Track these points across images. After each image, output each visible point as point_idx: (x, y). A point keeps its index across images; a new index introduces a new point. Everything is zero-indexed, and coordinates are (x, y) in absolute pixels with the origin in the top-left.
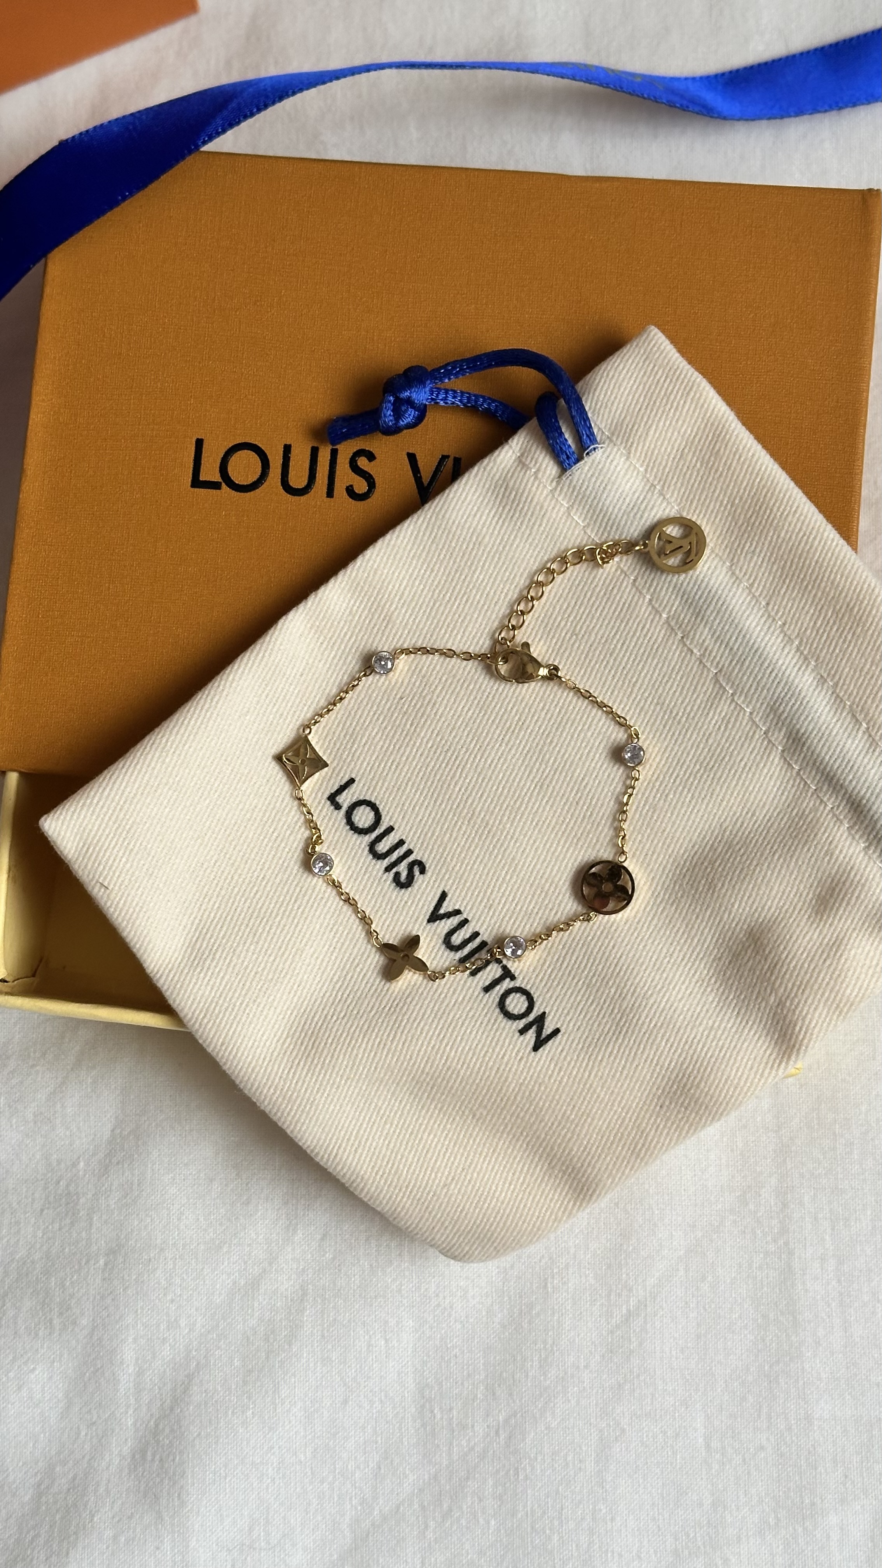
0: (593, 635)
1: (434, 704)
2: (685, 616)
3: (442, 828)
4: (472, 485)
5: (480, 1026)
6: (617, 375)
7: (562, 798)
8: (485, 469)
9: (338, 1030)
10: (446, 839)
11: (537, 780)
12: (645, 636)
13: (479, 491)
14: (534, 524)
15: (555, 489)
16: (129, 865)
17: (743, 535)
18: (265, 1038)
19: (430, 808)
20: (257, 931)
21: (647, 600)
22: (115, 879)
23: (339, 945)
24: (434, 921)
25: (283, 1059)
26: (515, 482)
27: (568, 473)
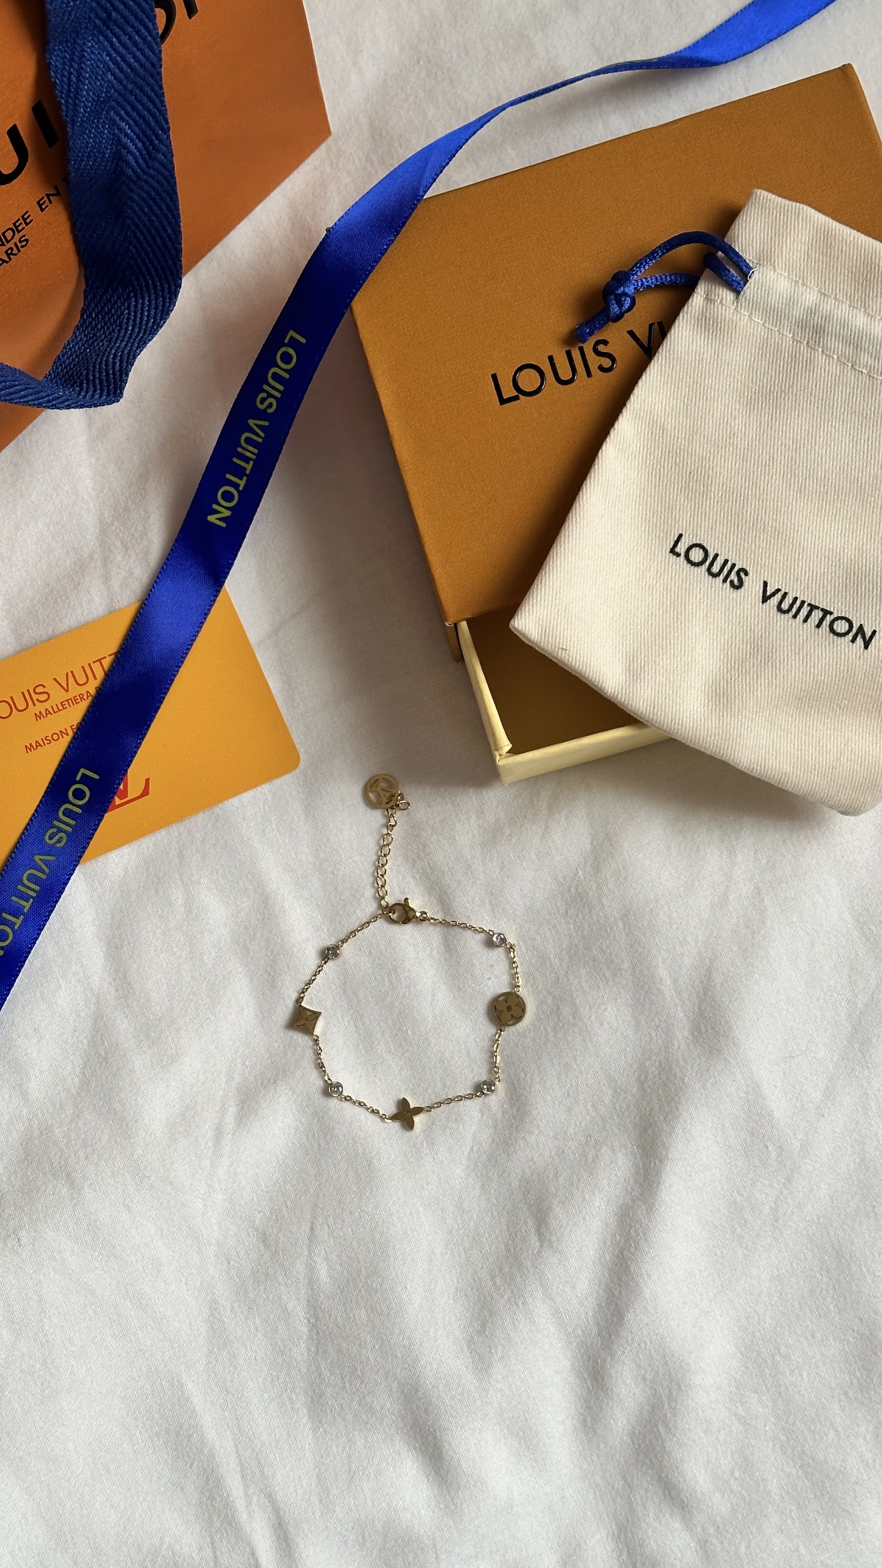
0: (795, 387)
1: (713, 469)
2: (849, 352)
3: (748, 542)
4: (683, 326)
5: (826, 648)
6: (748, 225)
7: (816, 494)
8: (687, 313)
9: (739, 686)
10: (753, 547)
11: (796, 489)
12: (828, 374)
13: (688, 328)
14: (731, 334)
15: (737, 306)
16: (573, 631)
17: (866, 289)
18: (695, 707)
19: (736, 533)
20: (663, 646)
21: (820, 352)
22: (568, 643)
23: (715, 637)
24: (766, 601)
25: (712, 716)
26: (710, 312)
27: (742, 293)
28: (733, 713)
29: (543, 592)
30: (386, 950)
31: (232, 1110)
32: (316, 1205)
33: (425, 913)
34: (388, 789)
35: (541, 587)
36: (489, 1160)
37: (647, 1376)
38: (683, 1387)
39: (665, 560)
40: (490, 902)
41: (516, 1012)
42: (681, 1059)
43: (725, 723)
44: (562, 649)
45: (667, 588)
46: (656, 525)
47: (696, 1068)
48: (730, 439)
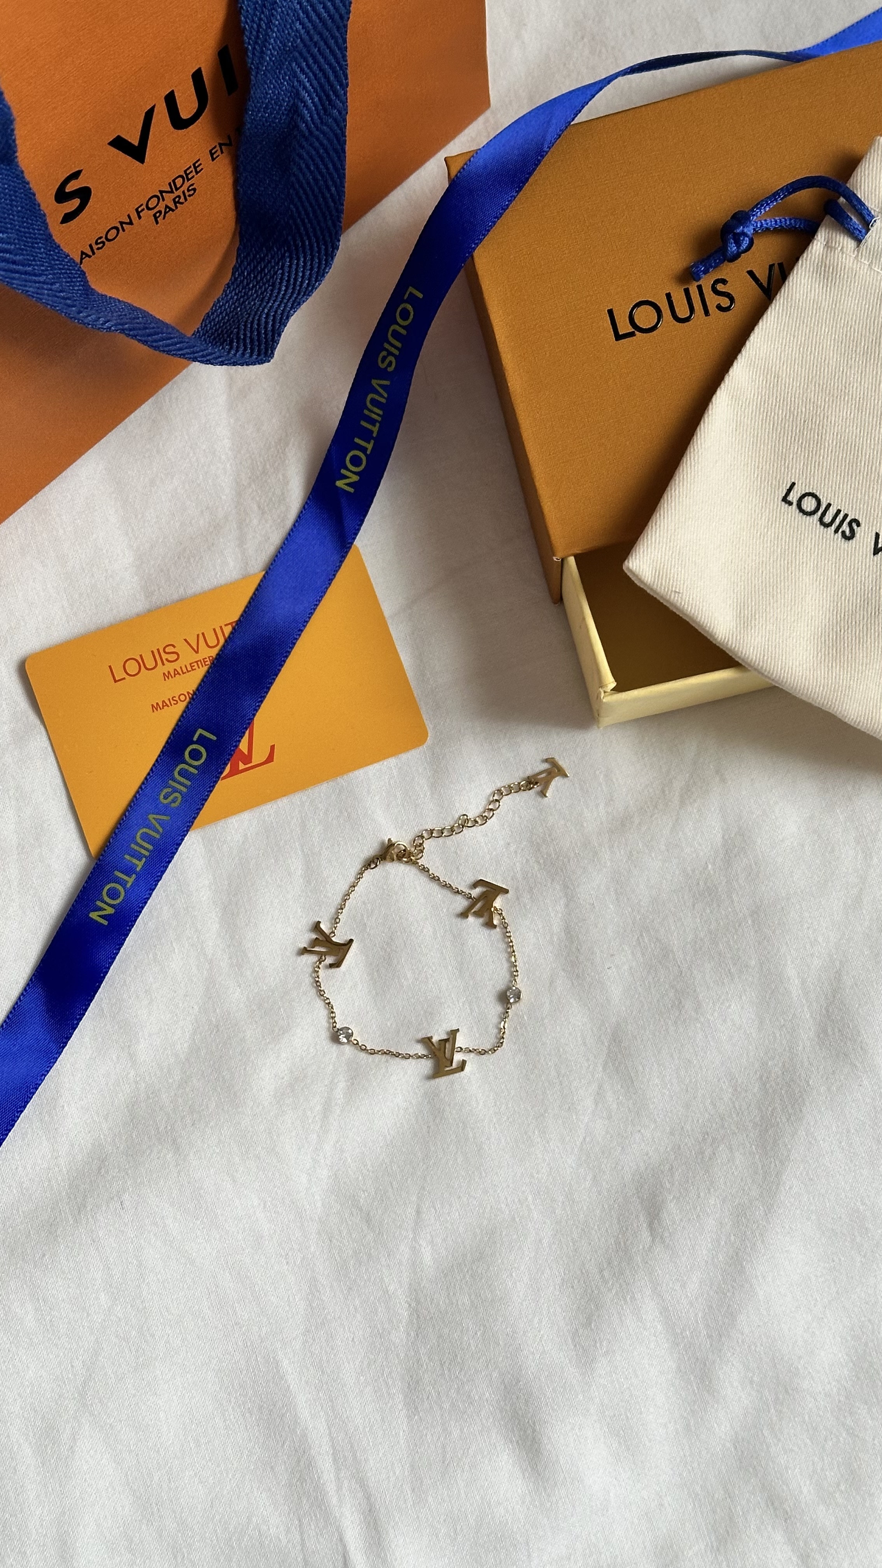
3: (861, 493)
4: (802, 272)
6: (870, 173)
8: (806, 260)
9: (848, 638)
10: (866, 498)
13: (807, 275)
14: (851, 283)
15: (858, 255)
18: (804, 658)
19: (849, 483)
20: (773, 594)
23: (825, 588)
24: (878, 553)
25: (820, 667)
26: (830, 260)
27: (863, 242)
28: (842, 664)
39: (777, 508)
43: (834, 674)
45: (778, 536)
46: (769, 473)
48: (845, 388)
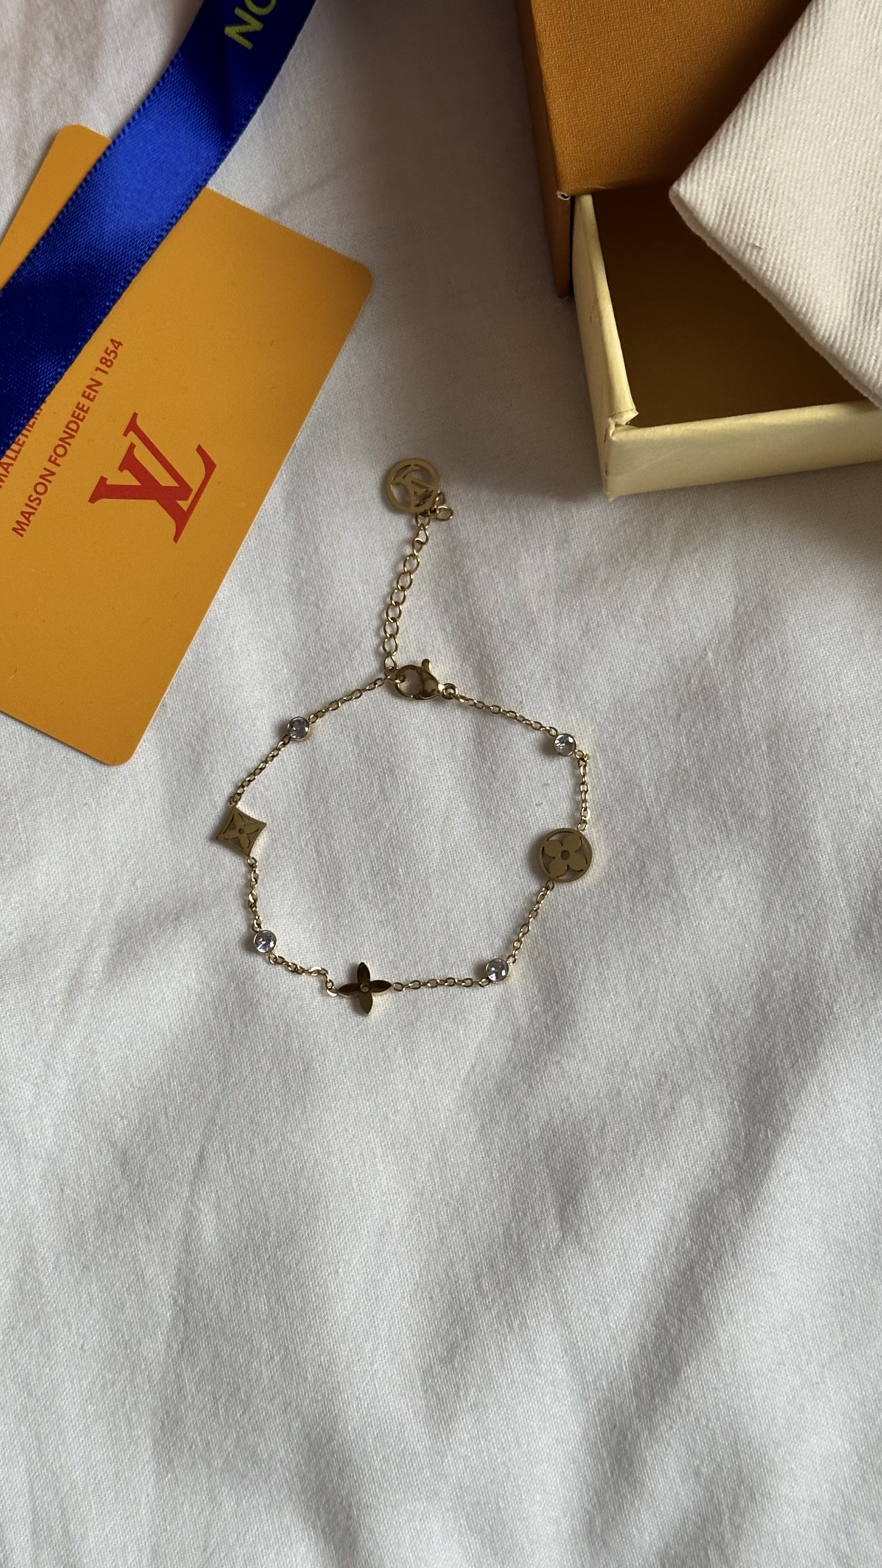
16: (776, 219)
22: (766, 236)
29: (735, 142)
30: (382, 737)
31: (103, 952)
32: (212, 1120)
33: (453, 687)
34: (424, 484)
35: (734, 134)
36: (499, 1091)
37: (704, 1470)
38: (758, 1497)
40: (559, 685)
41: (575, 861)
42: (832, 973)
44: (754, 246)
47: (855, 992)
